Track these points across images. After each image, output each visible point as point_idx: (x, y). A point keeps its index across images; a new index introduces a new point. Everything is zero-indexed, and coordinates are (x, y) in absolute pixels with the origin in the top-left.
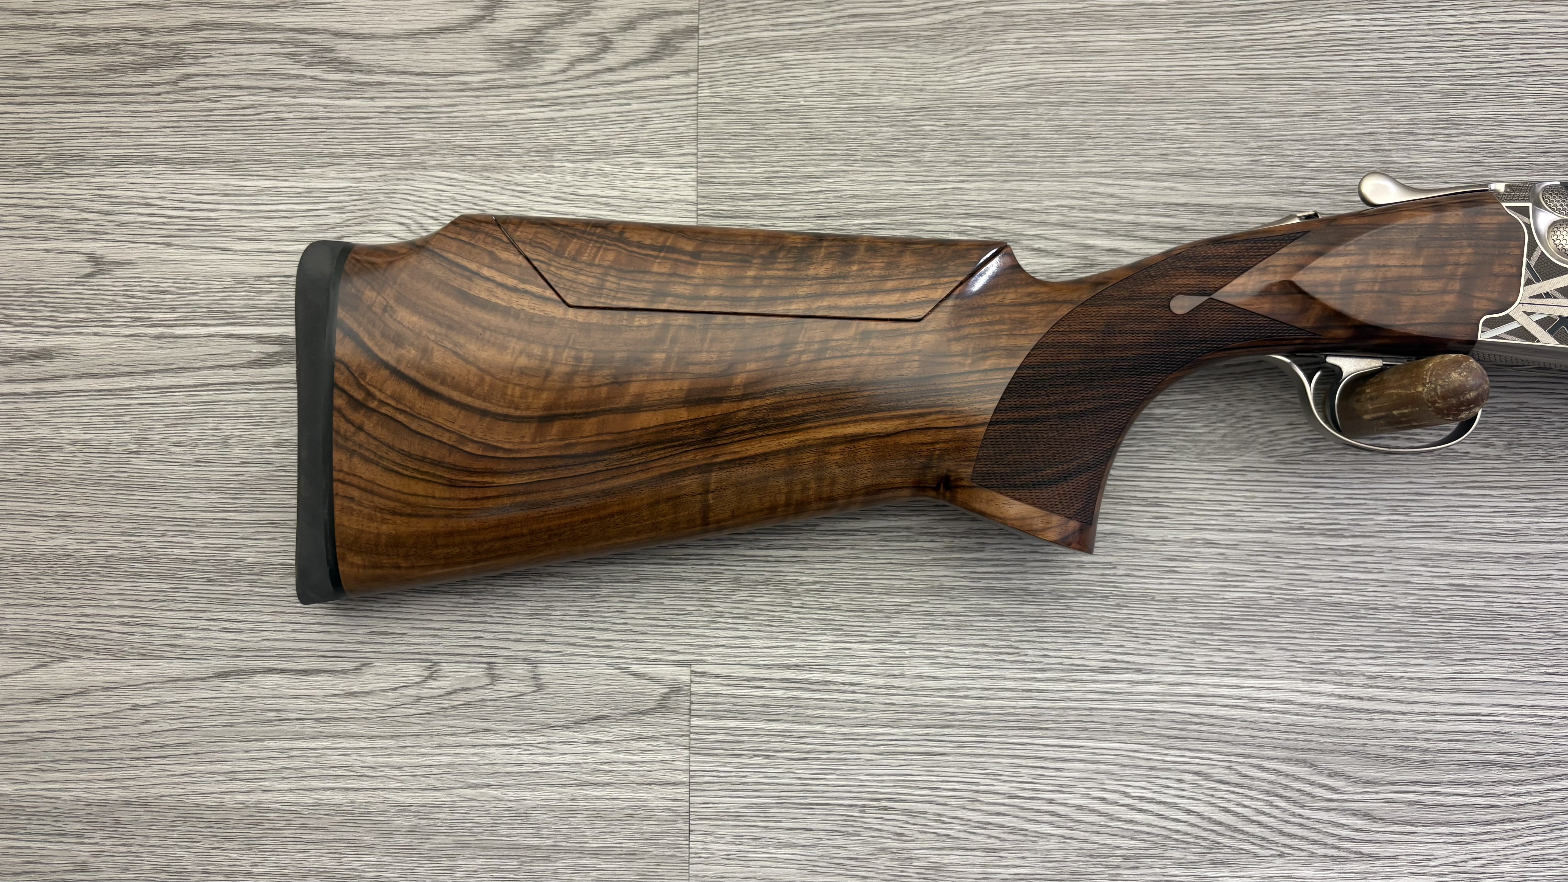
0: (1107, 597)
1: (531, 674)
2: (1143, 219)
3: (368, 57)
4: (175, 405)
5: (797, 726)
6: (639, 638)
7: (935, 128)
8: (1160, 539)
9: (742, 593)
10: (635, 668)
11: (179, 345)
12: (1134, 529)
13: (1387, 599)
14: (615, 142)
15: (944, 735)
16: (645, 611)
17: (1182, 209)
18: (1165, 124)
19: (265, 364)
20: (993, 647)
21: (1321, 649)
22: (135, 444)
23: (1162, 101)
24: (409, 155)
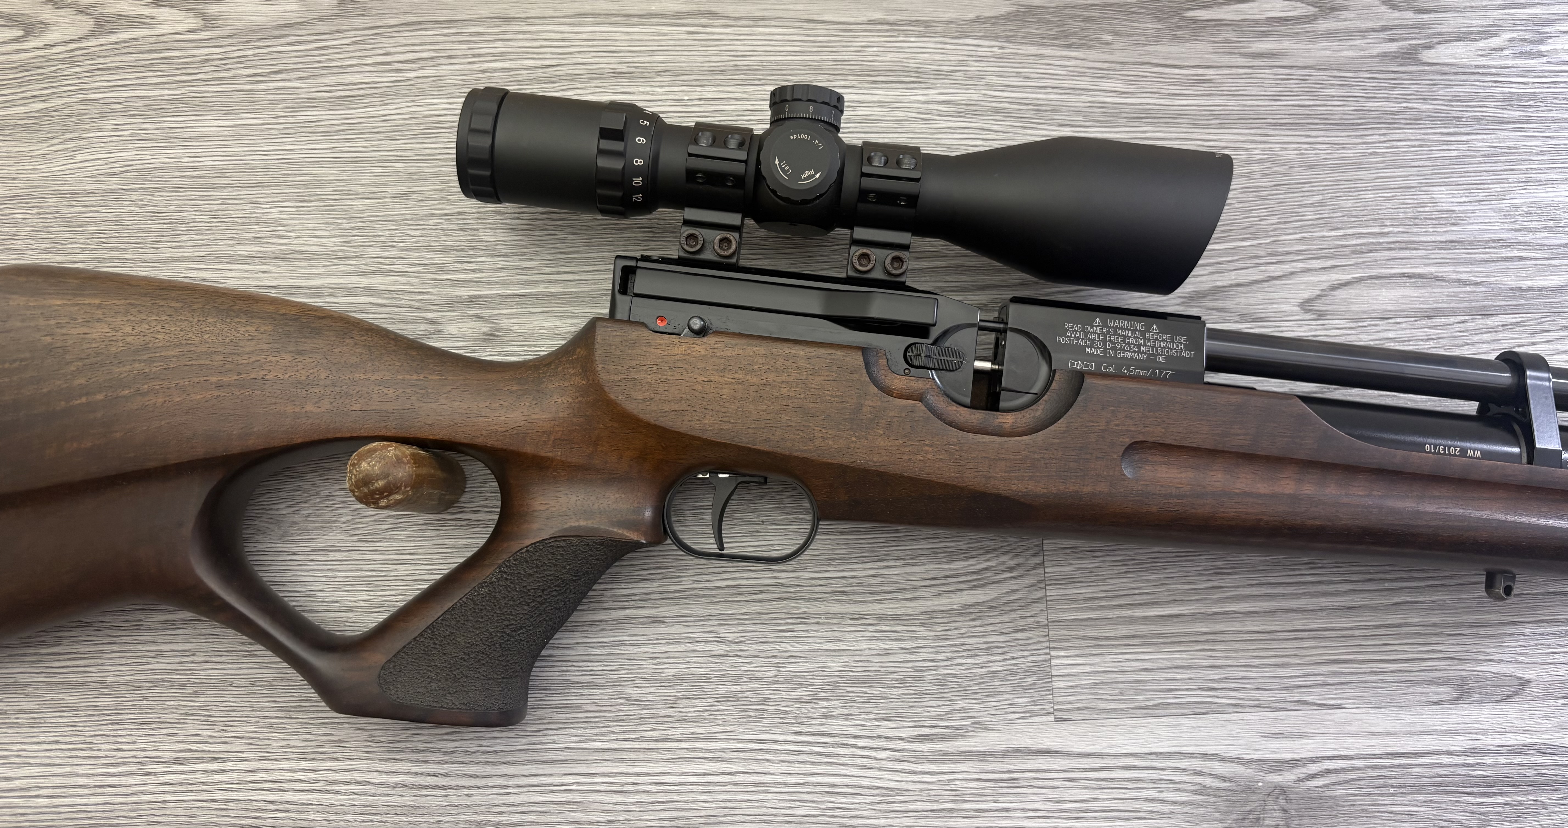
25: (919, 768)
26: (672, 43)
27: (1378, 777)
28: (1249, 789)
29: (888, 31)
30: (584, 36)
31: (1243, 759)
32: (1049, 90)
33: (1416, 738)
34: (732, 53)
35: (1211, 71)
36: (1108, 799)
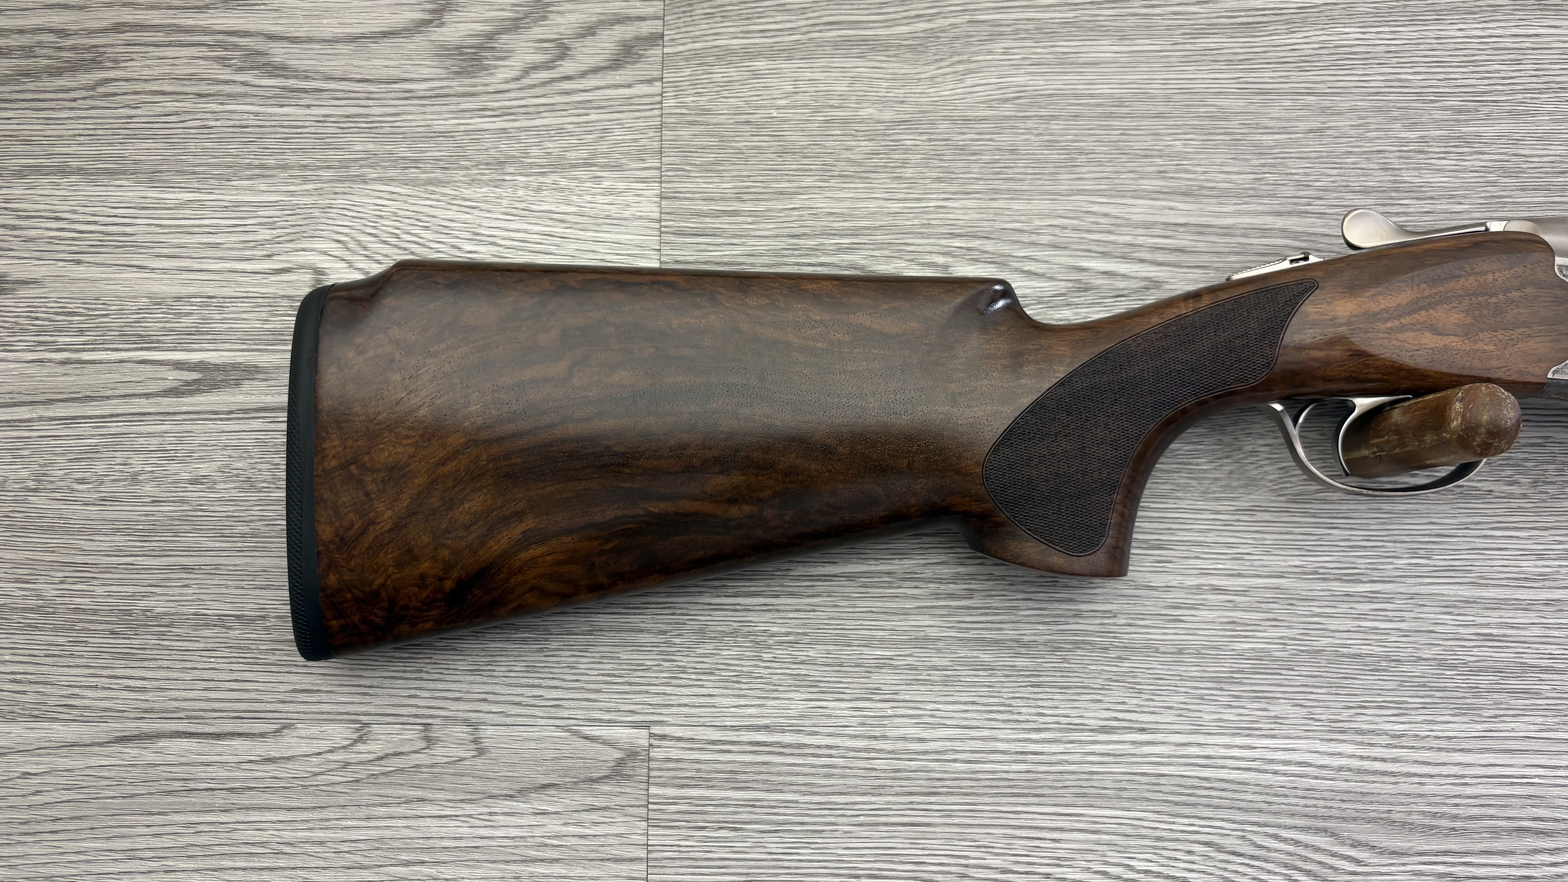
0: (1107, 649)
1: (471, 737)
2: (1140, 240)
3: (305, 62)
4: (79, 437)
5: (767, 794)
6: (592, 696)
7: (918, 143)
8: (1164, 585)
9: (706, 646)
10: (588, 730)
11: (86, 371)
13: (1410, 650)
14: (571, 155)
15: (930, 803)
16: (600, 666)
17: (1181, 229)
18: (1162, 140)
19: (183, 393)
20: (983, 705)
21: (1339, 705)
22: (34, 480)
23: (1159, 116)
24: (348, 167)
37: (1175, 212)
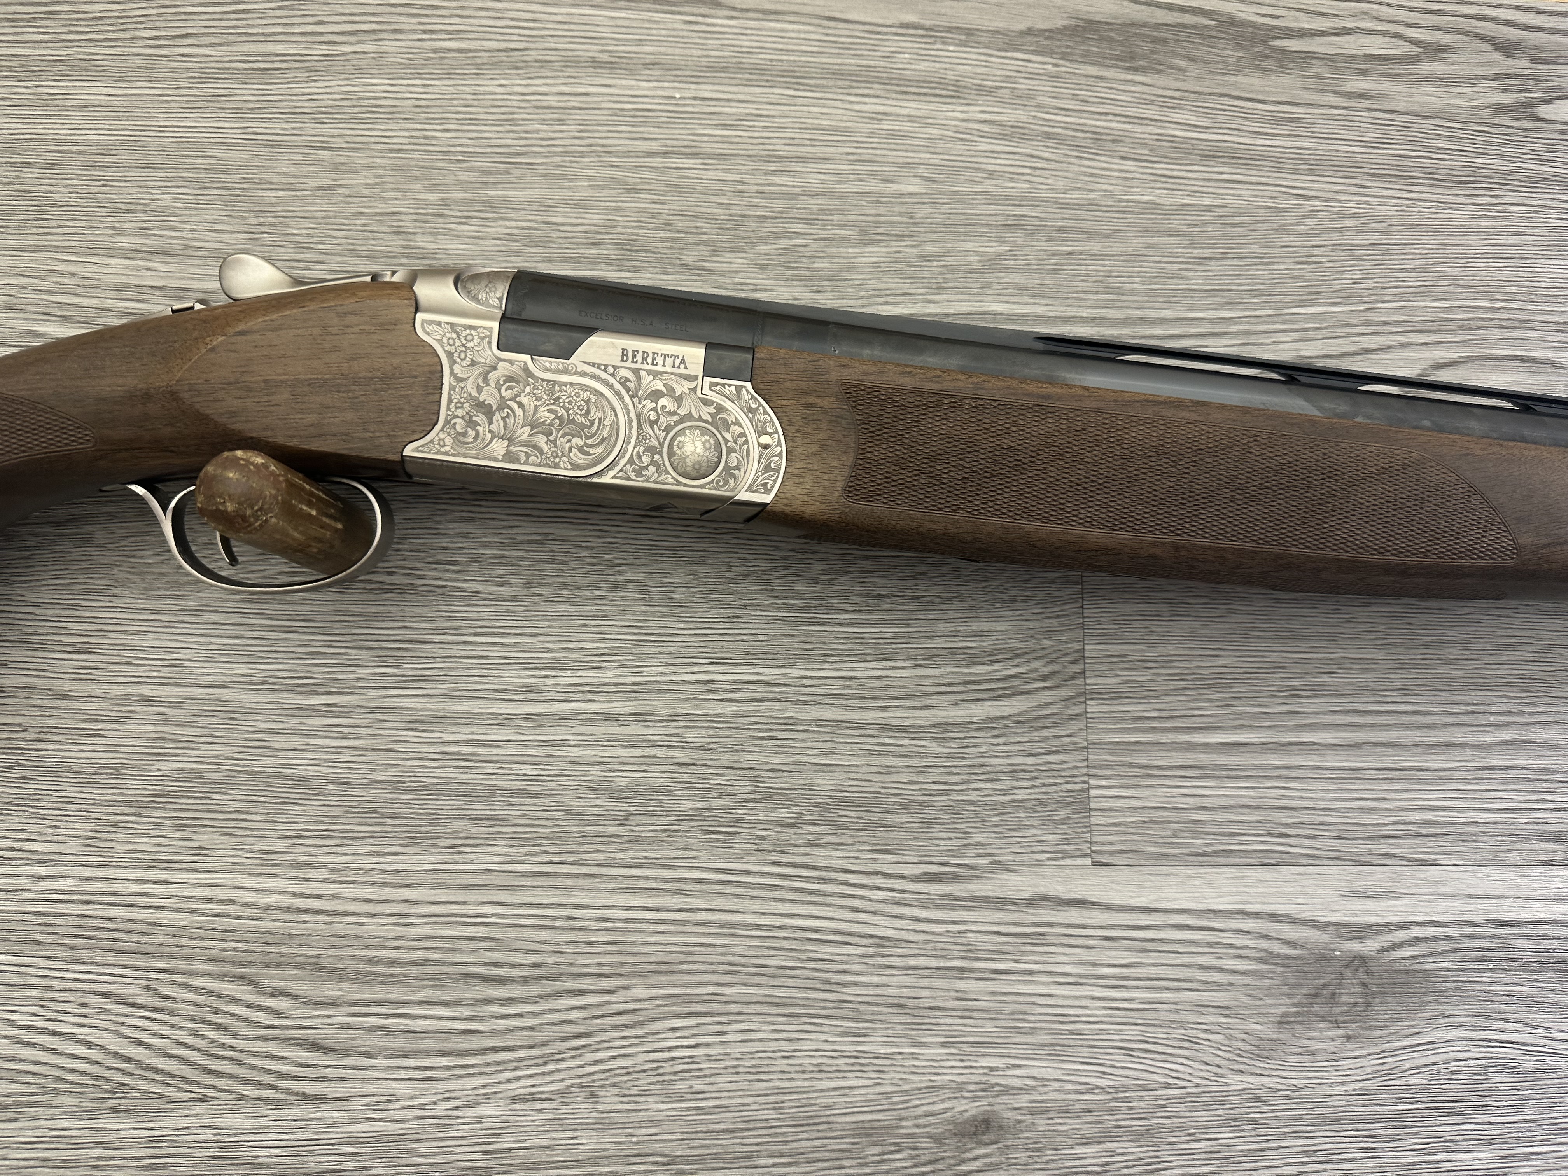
2: (108, 304)
8: (86, 694)
12: (54, 681)
18: (150, 193)
21: (276, 834)
25: (924, 914)
26: (664, 32)
27: (1477, 949)
28: (1324, 958)
29: (923, 36)
30: (559, 18)
31: (1318, 921)
32: (1110, 117)
33: (1520, 902)
34: (736, 49)
35: (1301, 110)
36: (1154, 965)
37: (154, 273)
